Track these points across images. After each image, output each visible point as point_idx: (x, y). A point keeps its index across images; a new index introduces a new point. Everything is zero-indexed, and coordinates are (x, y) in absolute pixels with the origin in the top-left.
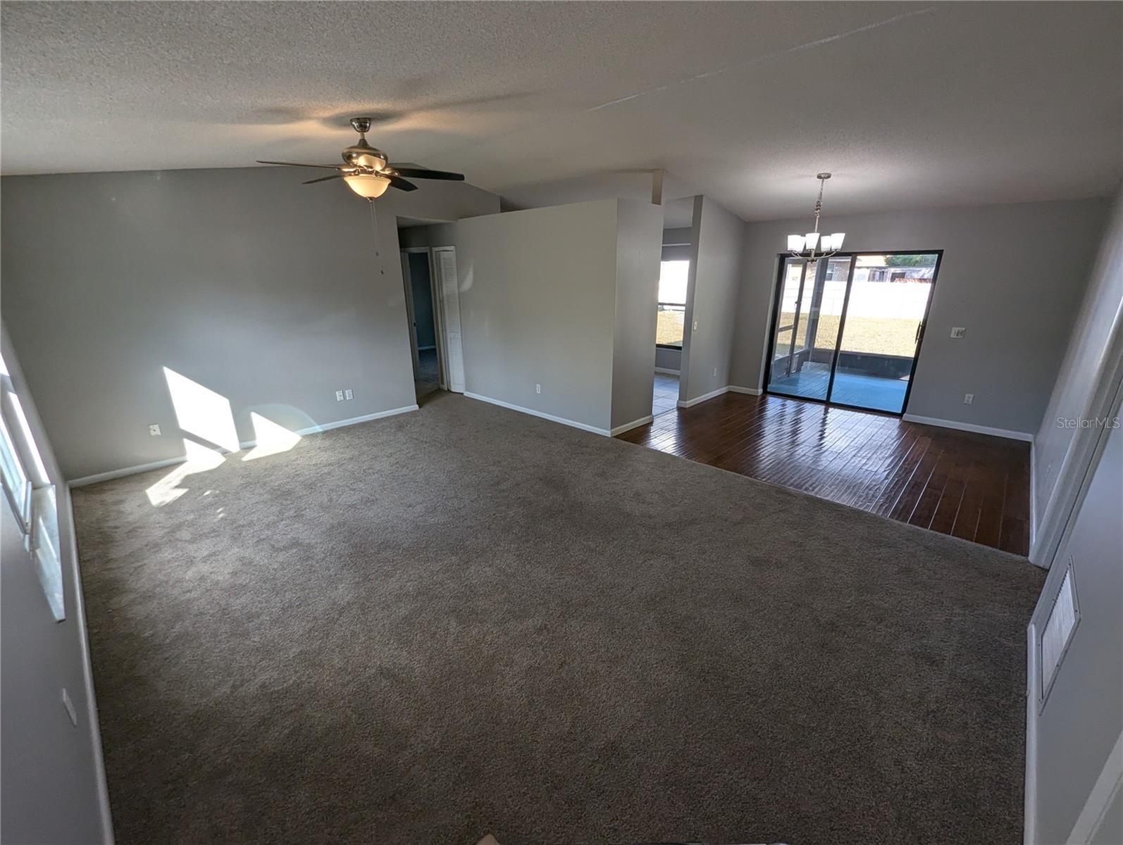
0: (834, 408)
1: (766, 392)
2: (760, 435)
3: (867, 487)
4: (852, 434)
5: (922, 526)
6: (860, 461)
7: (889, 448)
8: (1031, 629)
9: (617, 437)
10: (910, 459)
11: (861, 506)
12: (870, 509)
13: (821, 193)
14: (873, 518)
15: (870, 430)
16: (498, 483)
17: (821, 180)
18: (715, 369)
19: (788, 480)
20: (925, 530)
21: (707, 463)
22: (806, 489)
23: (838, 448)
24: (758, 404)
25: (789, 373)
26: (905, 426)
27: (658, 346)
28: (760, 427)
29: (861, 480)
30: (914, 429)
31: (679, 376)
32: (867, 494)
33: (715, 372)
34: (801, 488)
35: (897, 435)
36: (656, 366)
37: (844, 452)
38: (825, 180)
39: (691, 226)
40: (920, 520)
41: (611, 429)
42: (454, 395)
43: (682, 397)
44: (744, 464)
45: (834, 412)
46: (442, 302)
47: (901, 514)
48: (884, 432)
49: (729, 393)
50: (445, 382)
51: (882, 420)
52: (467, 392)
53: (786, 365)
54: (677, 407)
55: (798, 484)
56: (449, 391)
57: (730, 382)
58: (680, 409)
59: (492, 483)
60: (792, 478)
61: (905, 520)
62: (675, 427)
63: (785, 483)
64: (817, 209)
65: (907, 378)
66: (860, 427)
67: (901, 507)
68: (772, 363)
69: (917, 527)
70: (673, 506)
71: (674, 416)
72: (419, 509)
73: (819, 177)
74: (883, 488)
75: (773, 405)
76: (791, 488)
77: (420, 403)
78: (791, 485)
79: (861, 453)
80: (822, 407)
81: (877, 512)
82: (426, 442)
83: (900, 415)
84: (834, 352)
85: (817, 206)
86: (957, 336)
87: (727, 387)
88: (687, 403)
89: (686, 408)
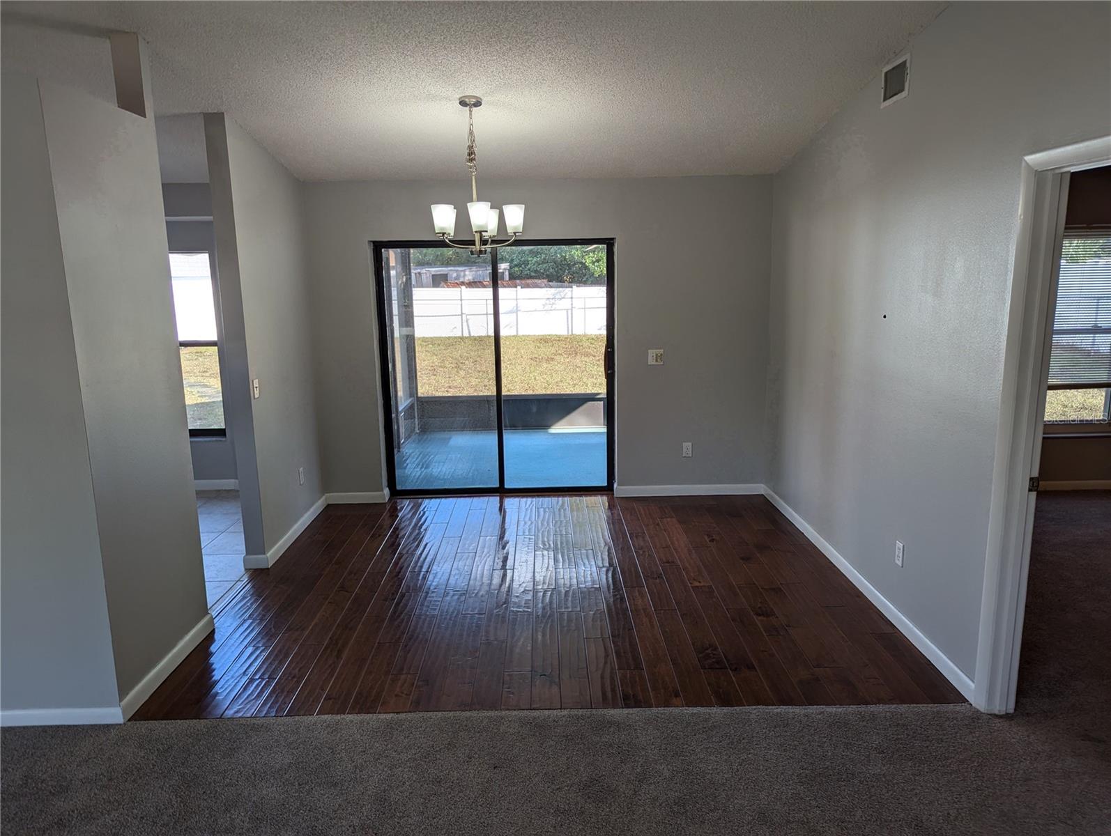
0: (514, 497)
1: (396, 493)
13: (471, 133)
17: (468, 108)
18: (301, 470)
24: (386, 517)
26: (616, 506)
27: (194, 433)
33: (302, 476)
38: (474, 109)
41: (121, 700)
45: (513, 505)
49: (329, 508)
54: (246, 570)
57: (326, 486)
64: (470, 160)
73: (463, 103)
80: (494, 500)
83: (607, 490)
84: (495, 398)
85: (470, 154)
86: (657, 361)
87: (324, 498)
88: (268, 555)
89: (268, 569)
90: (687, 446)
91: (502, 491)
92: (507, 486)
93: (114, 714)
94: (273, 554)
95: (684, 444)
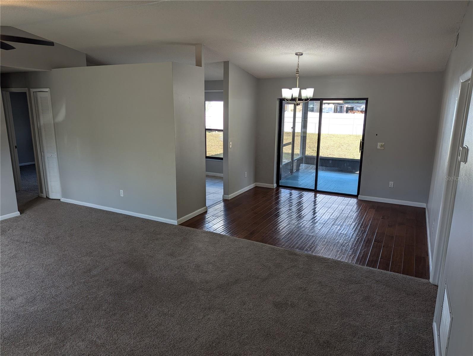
0: (320, 194)
1: (279, 186)
2: (277, 215)
3: (341, 245)
4: (331, 211)
5: (373, 267)
6: (336, 228)
7: (352, 218)
8: (434, 325)
9: (182, 224)
10: (364, 224)
11: (339, 257)
12: (344, 259)
13: (298, 64)
14: (346, 266)
15: (341, 207)
16: (90, 270)
17: (298, 56)
18: (246, 173)
19: (295, 245)
20: (375, 269)
21: (243, 238)
22: (307, 250)
23: (323, 220)
24: (274, 193)
25: (292, 172)
26: (360, 203)
27: (208, 157)
28: (277, 209)
29: (338, 240)
30: (365, 204)
31: (223, 177)
32: (342, 250)
33: (246, 175)
34: (303, 249)
35: (356, 209)
36: (206, 171)
37: (327, 223)
38: (300, 56)
39: (223, 79)
40: (372, 264)
41: (177, 219)
42: (52, 201)
43: (226, 193)
44: (267, 236)
45: (320, 197)
46: (39, 130)
47: (361, 260)
48: (349, 207)
49: (256, 187)
50: (44, 192)
51: (347, 200)
52: (63, 199)
53: (289, 167)
54: (223, 199)
55: (302, 247)
56: (48, 198)
57: (256, 180)
58: (225, 201)
59: (85, 270)
60: (297, 243)
61: (363, 265)
62: (223, 214)
63: (293, 247)
64: (297, 74)
65: (358, 172)
66: (335, 206)
67: (361, 256)
68: (281, 166)
69: (371, 268)
70: (222, 272)
71: (221, 206)
72: (20, 300)
73: (296, 54)
74: (350, 244)
75: (284, 194)
76: (297, 250)
77: (21, 210)
78: (297, 248)
79: (337, 222)
80: (312, 194)
81: (348, 261)
82: (26, 243)
83: (357, 196)
84: (316, 157)
85: (297, 71)
86: (381, 147)
87: (255, 184)
88: (229, 196)
89: (228, 200)
90: (391, 184)
91: (316, 191)
92: (318, 189)
93: (175, 222)
94: (231, 196)
95: (390, 182)
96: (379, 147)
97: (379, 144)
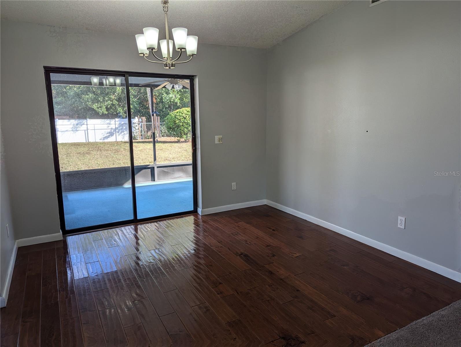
1: (65, 233)
83: (194, 212)
86: (219, 142)
87: (16, 243)
90: (234, 185)
91: (135, 222)
92: (138, 218)
95: (232, 183)
96: (217, 142)
97: (217, 138)
